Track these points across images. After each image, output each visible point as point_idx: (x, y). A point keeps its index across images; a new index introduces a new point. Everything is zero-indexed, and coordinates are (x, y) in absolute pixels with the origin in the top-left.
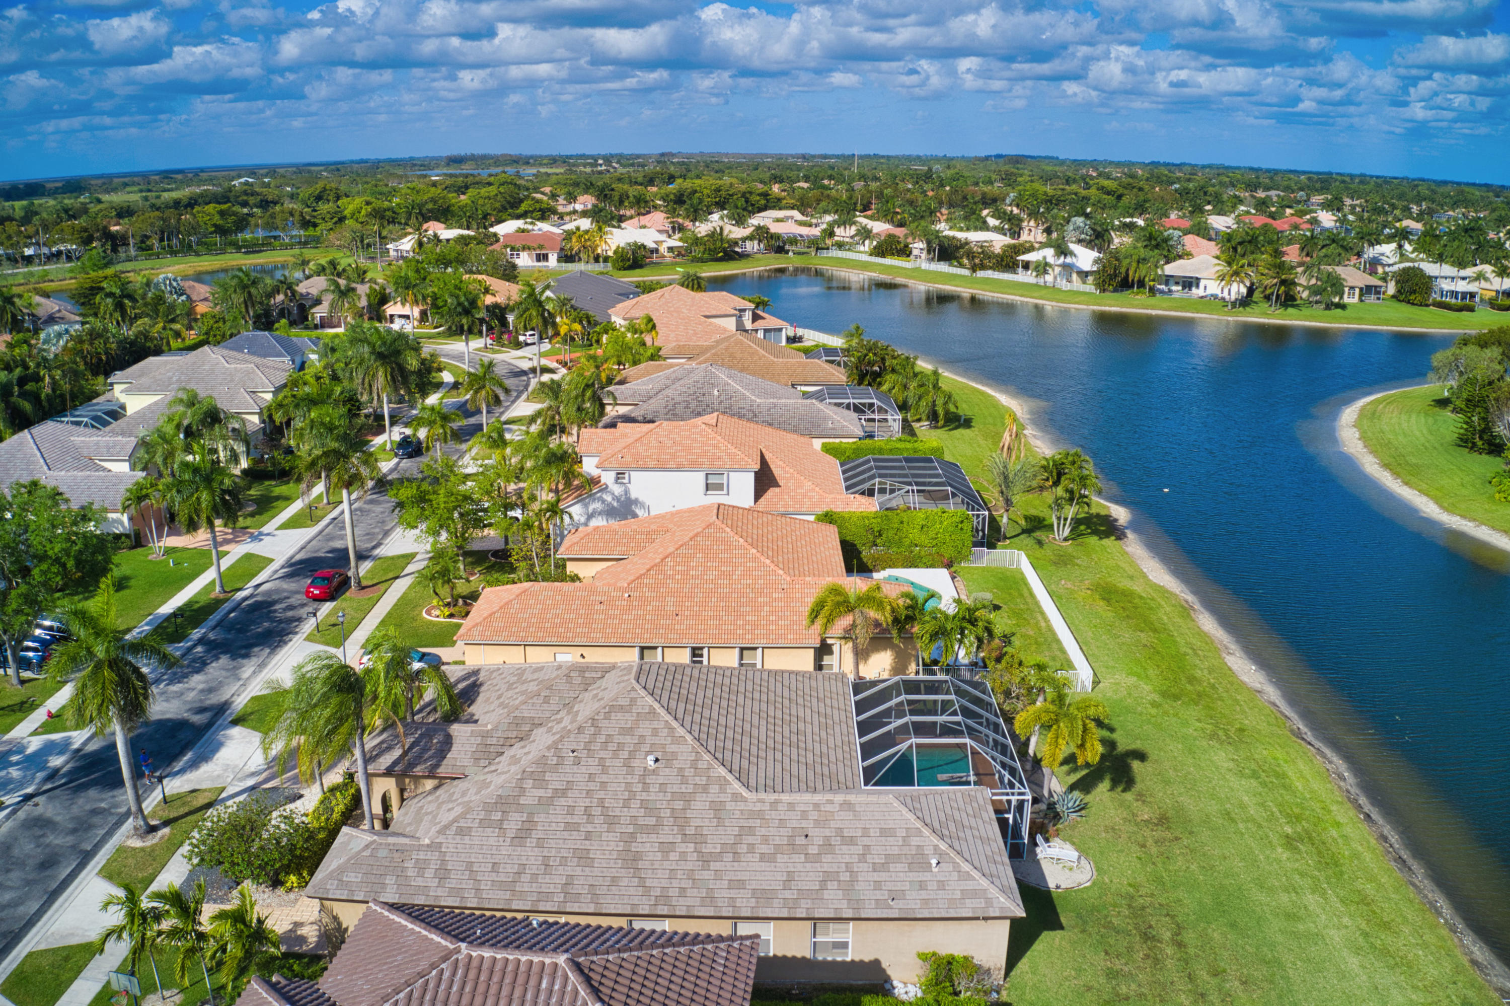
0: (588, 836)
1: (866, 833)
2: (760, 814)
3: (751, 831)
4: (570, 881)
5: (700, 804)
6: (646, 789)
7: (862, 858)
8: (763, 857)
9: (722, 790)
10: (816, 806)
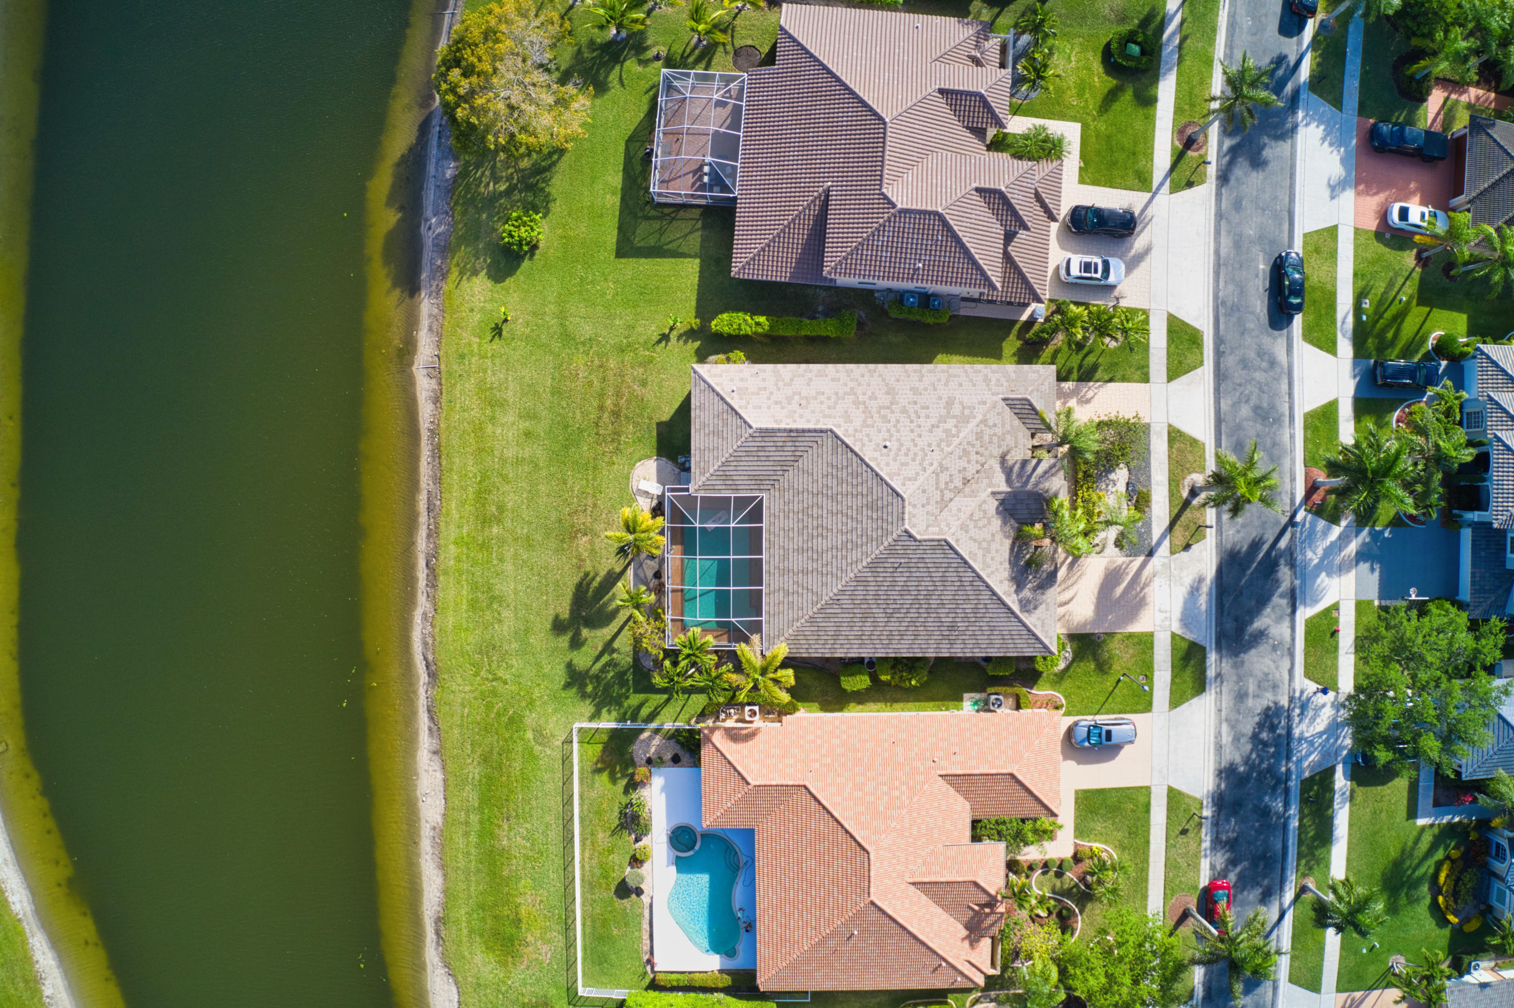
0: (915, 403)
1: (769, 407)
2: (825, 416)
3: (829, 408)
4: (920, 380)
5: (858, 422)
6: (888, 431)
7: (771, 393)
8: (823, 393)
9: (847, 430)
10: (795, 421)
